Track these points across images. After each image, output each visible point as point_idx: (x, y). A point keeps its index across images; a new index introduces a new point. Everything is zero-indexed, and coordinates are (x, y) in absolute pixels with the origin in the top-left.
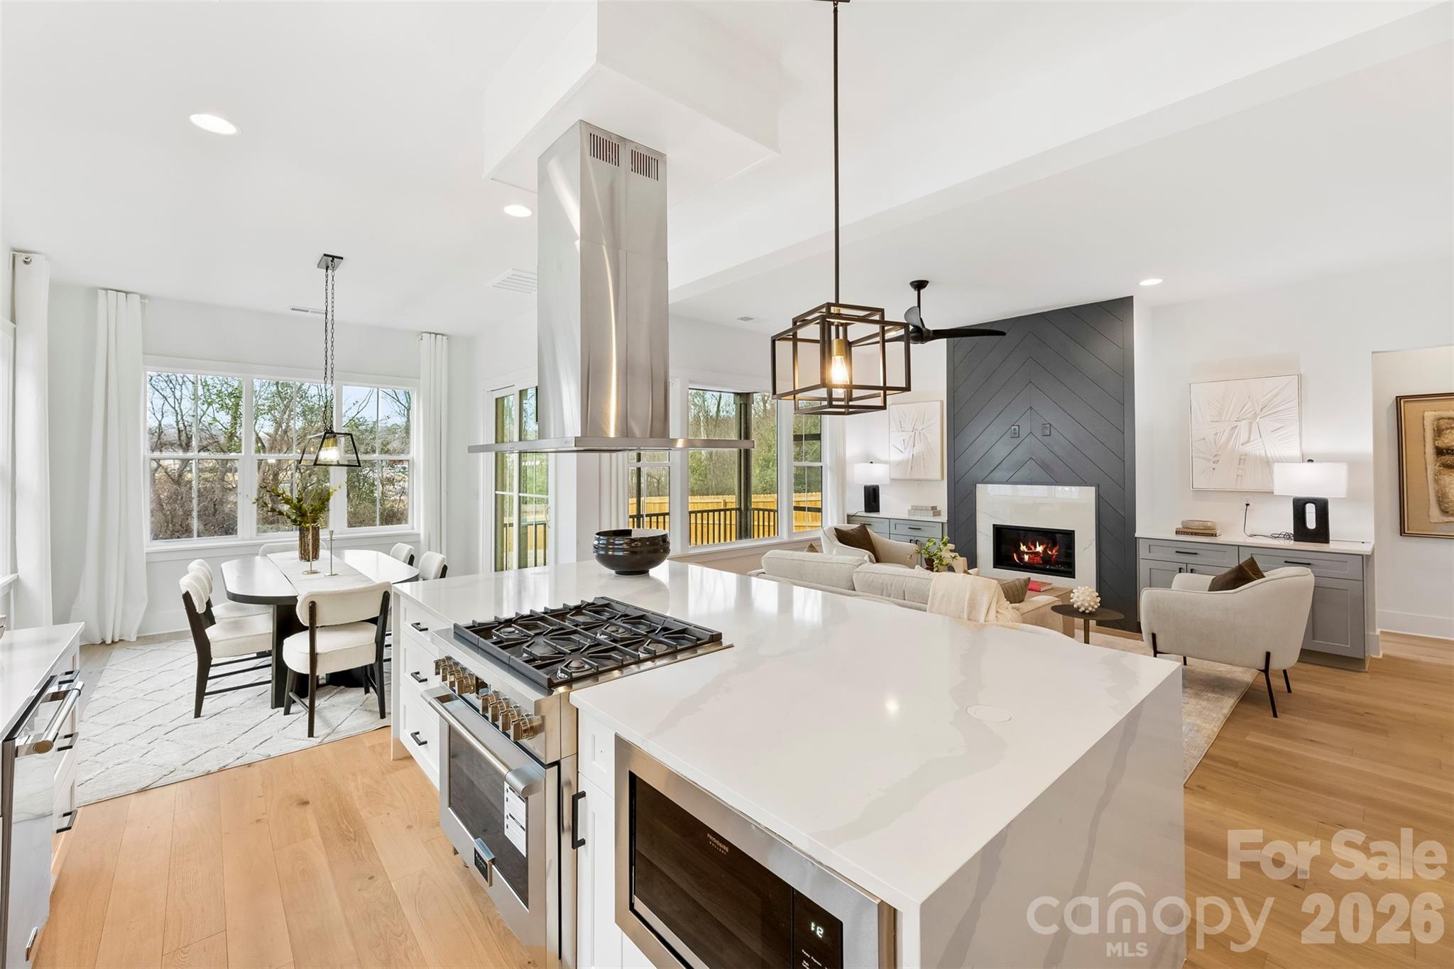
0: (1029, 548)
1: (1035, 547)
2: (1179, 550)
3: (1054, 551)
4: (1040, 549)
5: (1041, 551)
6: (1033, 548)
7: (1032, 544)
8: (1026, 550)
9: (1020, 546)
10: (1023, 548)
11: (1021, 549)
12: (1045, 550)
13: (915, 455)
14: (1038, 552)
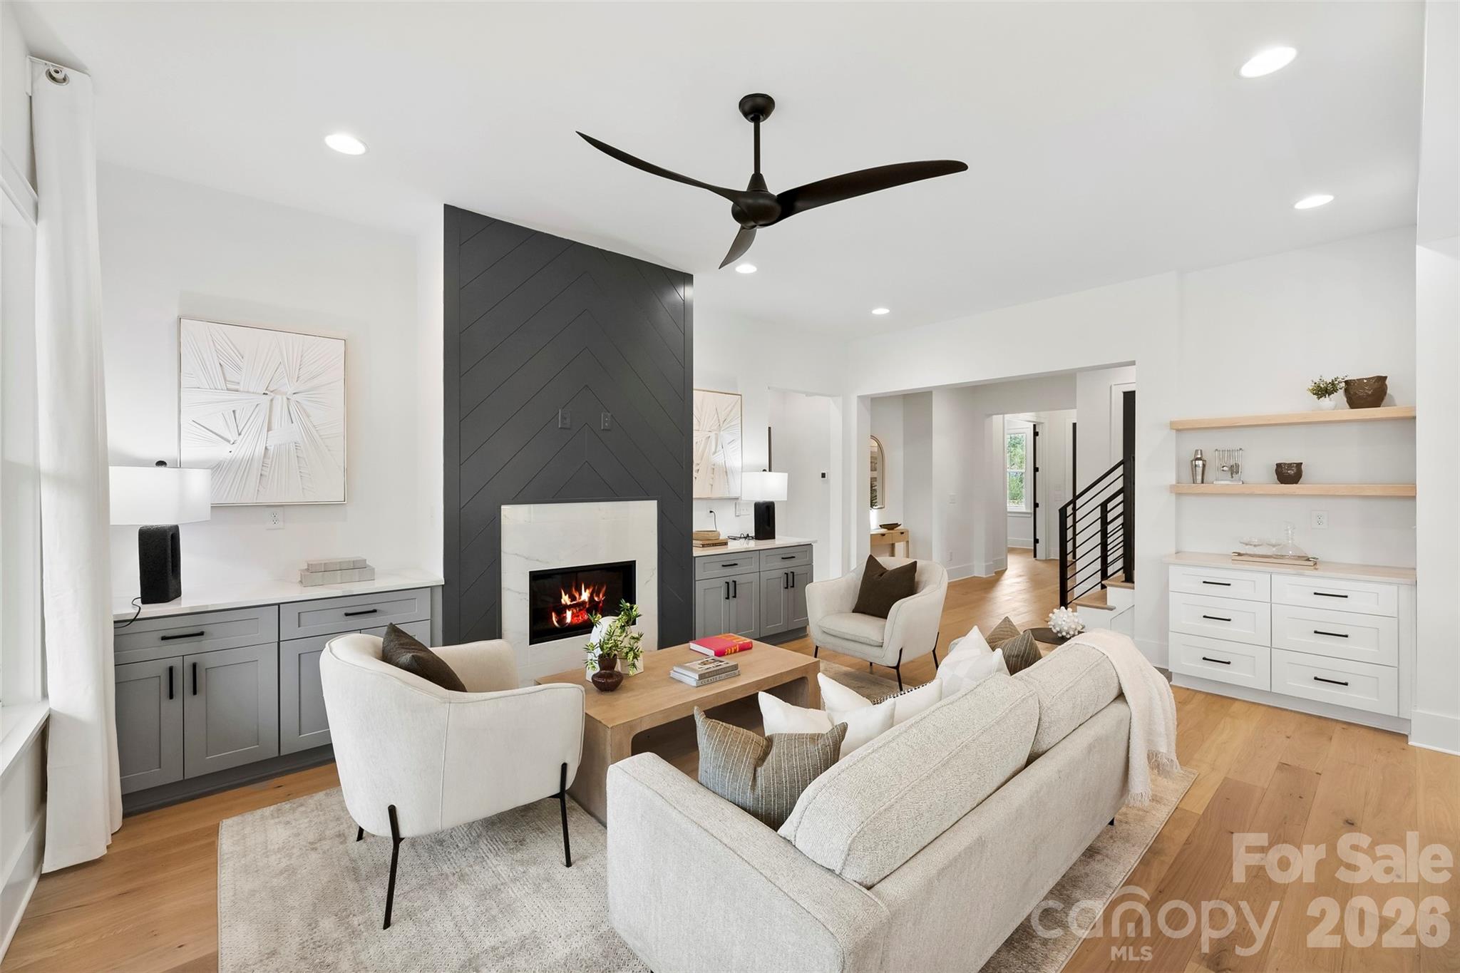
0: (572, 598)
1: (580, 594)
2: (725, 564)
3: (601, 596)
4: (585, 596)
5: (587, 600)
6: (577, 596)
7: (576, 590)
8: (569, 603)
9: (561, 598)
10: (565, 599)
11: (562, 601)
12: (591, 598)
13: (271, 449)
14: (584, 602)
